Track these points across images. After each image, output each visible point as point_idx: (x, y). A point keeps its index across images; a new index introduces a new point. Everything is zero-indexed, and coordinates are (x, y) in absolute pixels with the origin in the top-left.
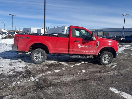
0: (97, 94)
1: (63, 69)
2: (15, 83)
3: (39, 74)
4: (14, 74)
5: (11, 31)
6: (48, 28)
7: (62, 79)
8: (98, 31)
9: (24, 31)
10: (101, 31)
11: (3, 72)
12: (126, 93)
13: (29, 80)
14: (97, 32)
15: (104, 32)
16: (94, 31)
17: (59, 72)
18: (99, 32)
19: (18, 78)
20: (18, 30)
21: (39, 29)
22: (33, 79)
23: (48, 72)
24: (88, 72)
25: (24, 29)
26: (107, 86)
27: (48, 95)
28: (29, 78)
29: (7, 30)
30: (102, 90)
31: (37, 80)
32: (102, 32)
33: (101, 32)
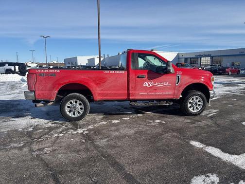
0: (168, 147)
1: (126, 119)
2: (57, 135)
3: (89, 125)
4: (54, 125)
5: (44, 64)
6: (106, 56)
7: (121, 131)
8: (200, 56)
9: (65, 64)
10: (206, 56)
11: (38, 123)
12: (214, 148)
13: (75, 132)
14: (199, 59)
15: (212, 57)
16: (194, 56)
17: (118, 122)
18: (202, 58)
19: (60, 130)
20: (55, 62)
21: (91, 59)
22: (80, 131)
23: (102, 123)
24: (164, 122)
25: (65, 59)
26: (187, 139)
27: (99, 147)
28: (76, 130)
29: (36, 63)
30: (179, 143)
31: (86, 132)
32: (209, 58)
33: (207, 58)
